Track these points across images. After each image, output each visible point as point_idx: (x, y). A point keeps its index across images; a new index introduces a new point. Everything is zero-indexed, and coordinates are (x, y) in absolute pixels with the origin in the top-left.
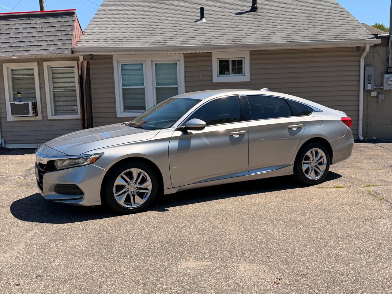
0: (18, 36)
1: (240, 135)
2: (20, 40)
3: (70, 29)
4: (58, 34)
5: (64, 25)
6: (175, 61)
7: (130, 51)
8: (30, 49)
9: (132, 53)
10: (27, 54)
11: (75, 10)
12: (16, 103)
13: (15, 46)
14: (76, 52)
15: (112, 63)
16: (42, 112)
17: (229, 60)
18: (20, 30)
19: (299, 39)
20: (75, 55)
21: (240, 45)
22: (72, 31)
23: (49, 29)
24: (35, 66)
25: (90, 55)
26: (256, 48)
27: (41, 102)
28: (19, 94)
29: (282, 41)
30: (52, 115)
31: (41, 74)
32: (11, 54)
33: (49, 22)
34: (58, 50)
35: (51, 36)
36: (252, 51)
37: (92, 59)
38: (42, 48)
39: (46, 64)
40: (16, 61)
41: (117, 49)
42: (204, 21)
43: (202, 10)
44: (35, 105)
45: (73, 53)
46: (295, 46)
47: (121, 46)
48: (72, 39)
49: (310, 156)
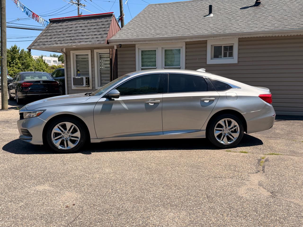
0: (76, 32)
1: (155, 104)
2: (77, 35)
3: (108, 26)
4: (100, 30)
5: (105, 24)
6: (180, 47)
7: (145, 41)
8: (82, 41)
9: (147, 42)
10: (79, 44)
11: (113, 13)
12: (76, 77)
13: (73, 39)
14: (110, 42)
15: (135, 50)
16: (92, 84)
17: (222, 46)
18: (78, 28)
19: (281, 28)
20: (110, 45)
21: (223, 34)
22: (109, 28)
23: (95, 27)
24: (89, 52)
25: (119, 44)
26: (241, 36)
27: (92, 77)
28: (78, 72)
29: (265, 29)
30: (98, 86)
31: (92, 58)
32: (70, 44)
33: (96, 22)
34: (98, 41)
35: (95, 32)
36: (240, 38)
37: (121, 47)
38: (89, 40)
39: (96, 51)
40: (78, 49)
41: (143, 39)
42: (212, 15)
43: (210, 7)
44: (88, 79)
45: (108, 43)
46: (276, 33)
47: (140, 37)
48: (107, 34)
49: (222, 125)
